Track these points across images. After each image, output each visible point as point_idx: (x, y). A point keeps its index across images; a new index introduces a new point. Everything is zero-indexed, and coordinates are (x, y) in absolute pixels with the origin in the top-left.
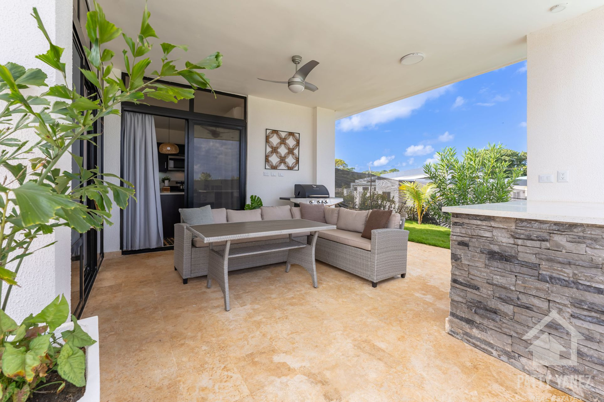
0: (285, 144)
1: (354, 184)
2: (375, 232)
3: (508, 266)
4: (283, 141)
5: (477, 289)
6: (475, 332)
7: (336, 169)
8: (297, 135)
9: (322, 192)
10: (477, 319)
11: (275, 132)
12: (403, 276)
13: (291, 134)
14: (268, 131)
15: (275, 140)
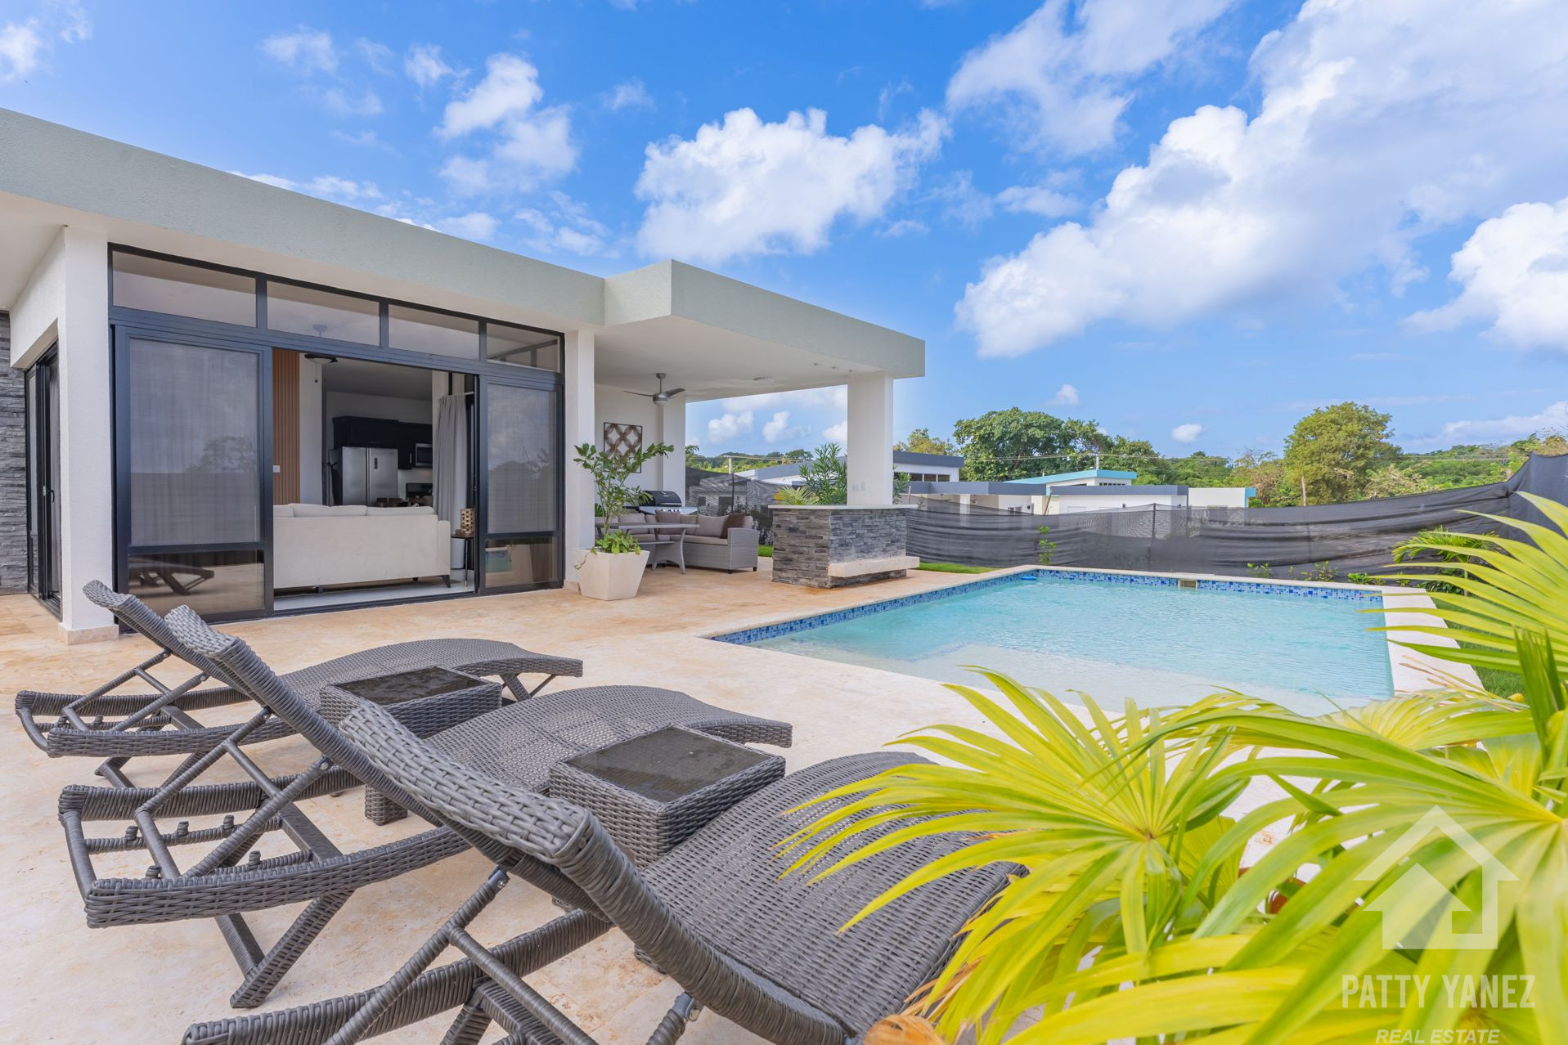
0: (625, 440)
1: (697, 488)
2: (732, 531)
3: (796, 534)
4: (623, 437)
5: (784, 550)
6: (784, 575)
7: (687, 468)
8: (639, 428)
9: (674, 500)
10: (784, 567)
11: (614, 426)
12: (755, 569)
13: (632, 427)
14: (607, 425)
15: (614, 436)
